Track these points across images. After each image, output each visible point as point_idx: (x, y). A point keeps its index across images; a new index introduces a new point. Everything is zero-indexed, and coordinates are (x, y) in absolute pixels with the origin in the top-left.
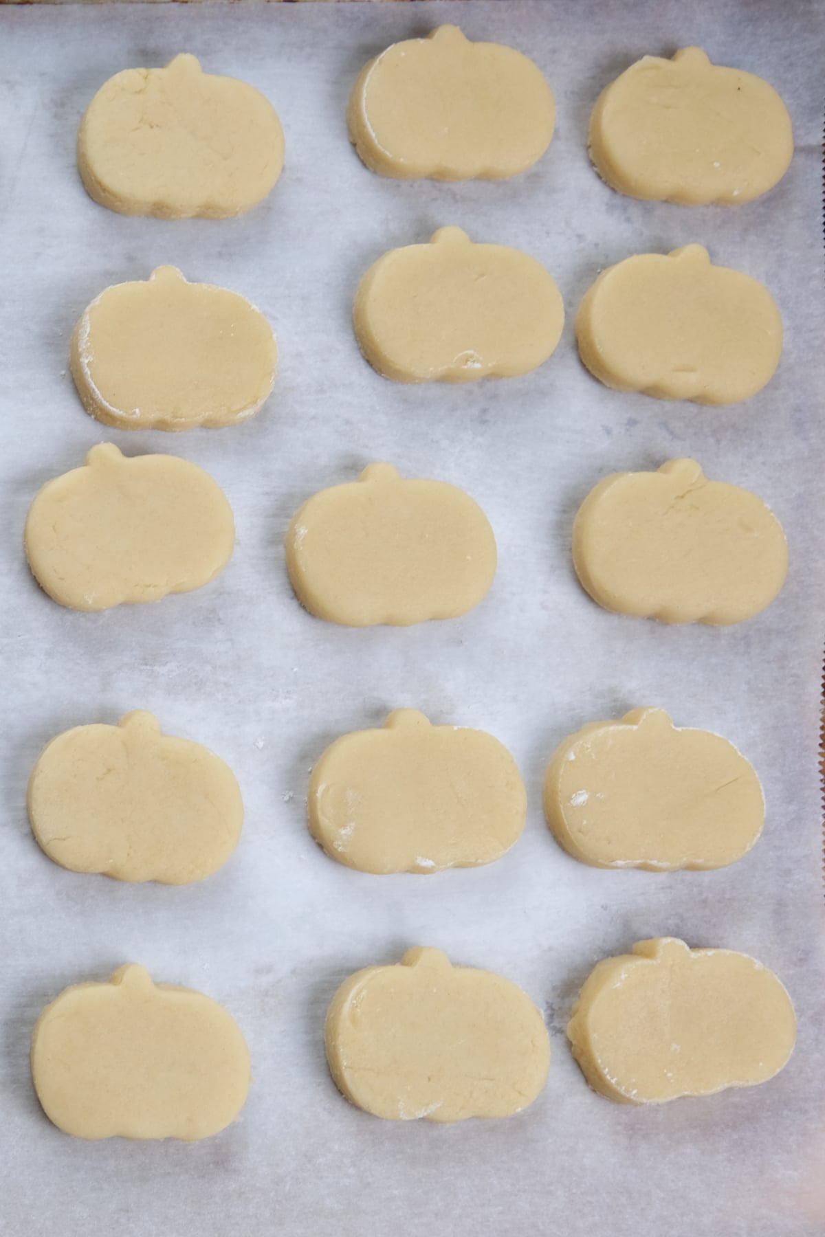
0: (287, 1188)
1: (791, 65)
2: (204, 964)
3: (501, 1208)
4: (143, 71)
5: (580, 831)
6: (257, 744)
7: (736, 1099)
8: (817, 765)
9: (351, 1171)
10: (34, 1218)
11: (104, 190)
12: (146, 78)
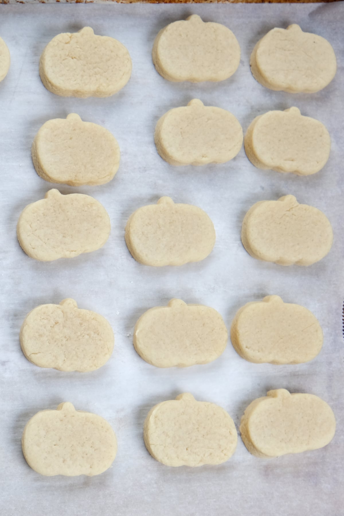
0: (129, 492)
1: (336, 33)
2: (95, 403)
3: (215, 500)
4: (69, 34)
5: (246, 347)
6: (116, 313)
7: (309, 455)
8: (342, 320)
9: (155, 486)
10: (27, 506)
11: (52, 85)
12: (70, 37)
